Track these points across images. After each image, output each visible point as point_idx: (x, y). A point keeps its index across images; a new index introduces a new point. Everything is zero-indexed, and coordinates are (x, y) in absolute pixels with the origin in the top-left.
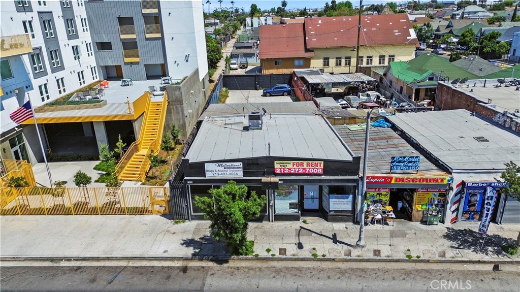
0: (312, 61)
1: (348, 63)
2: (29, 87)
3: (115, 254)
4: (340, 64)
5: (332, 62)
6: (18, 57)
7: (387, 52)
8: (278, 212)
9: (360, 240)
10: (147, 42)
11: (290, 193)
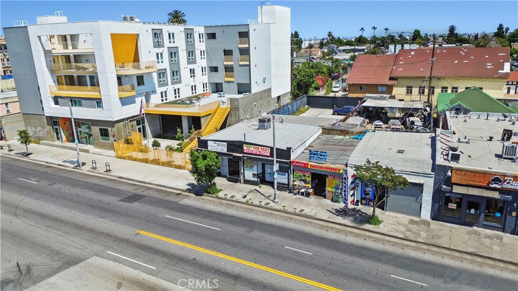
0: (395, 89)
2: (154, 92)
3: (154, 183)
4: (423, 93)
5: (415, 91)
6: (150, 74)
8: (247, 178)
9: (275, 198)
10: (240, 67)
11: (253, 166)
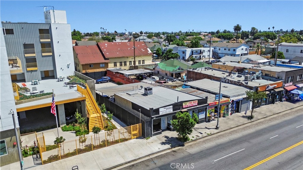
0: (109, 64)
1: (125, 65)
4: (122, 65)
5: (118, 64)
7: (141, 59)
10: (43, 58)
